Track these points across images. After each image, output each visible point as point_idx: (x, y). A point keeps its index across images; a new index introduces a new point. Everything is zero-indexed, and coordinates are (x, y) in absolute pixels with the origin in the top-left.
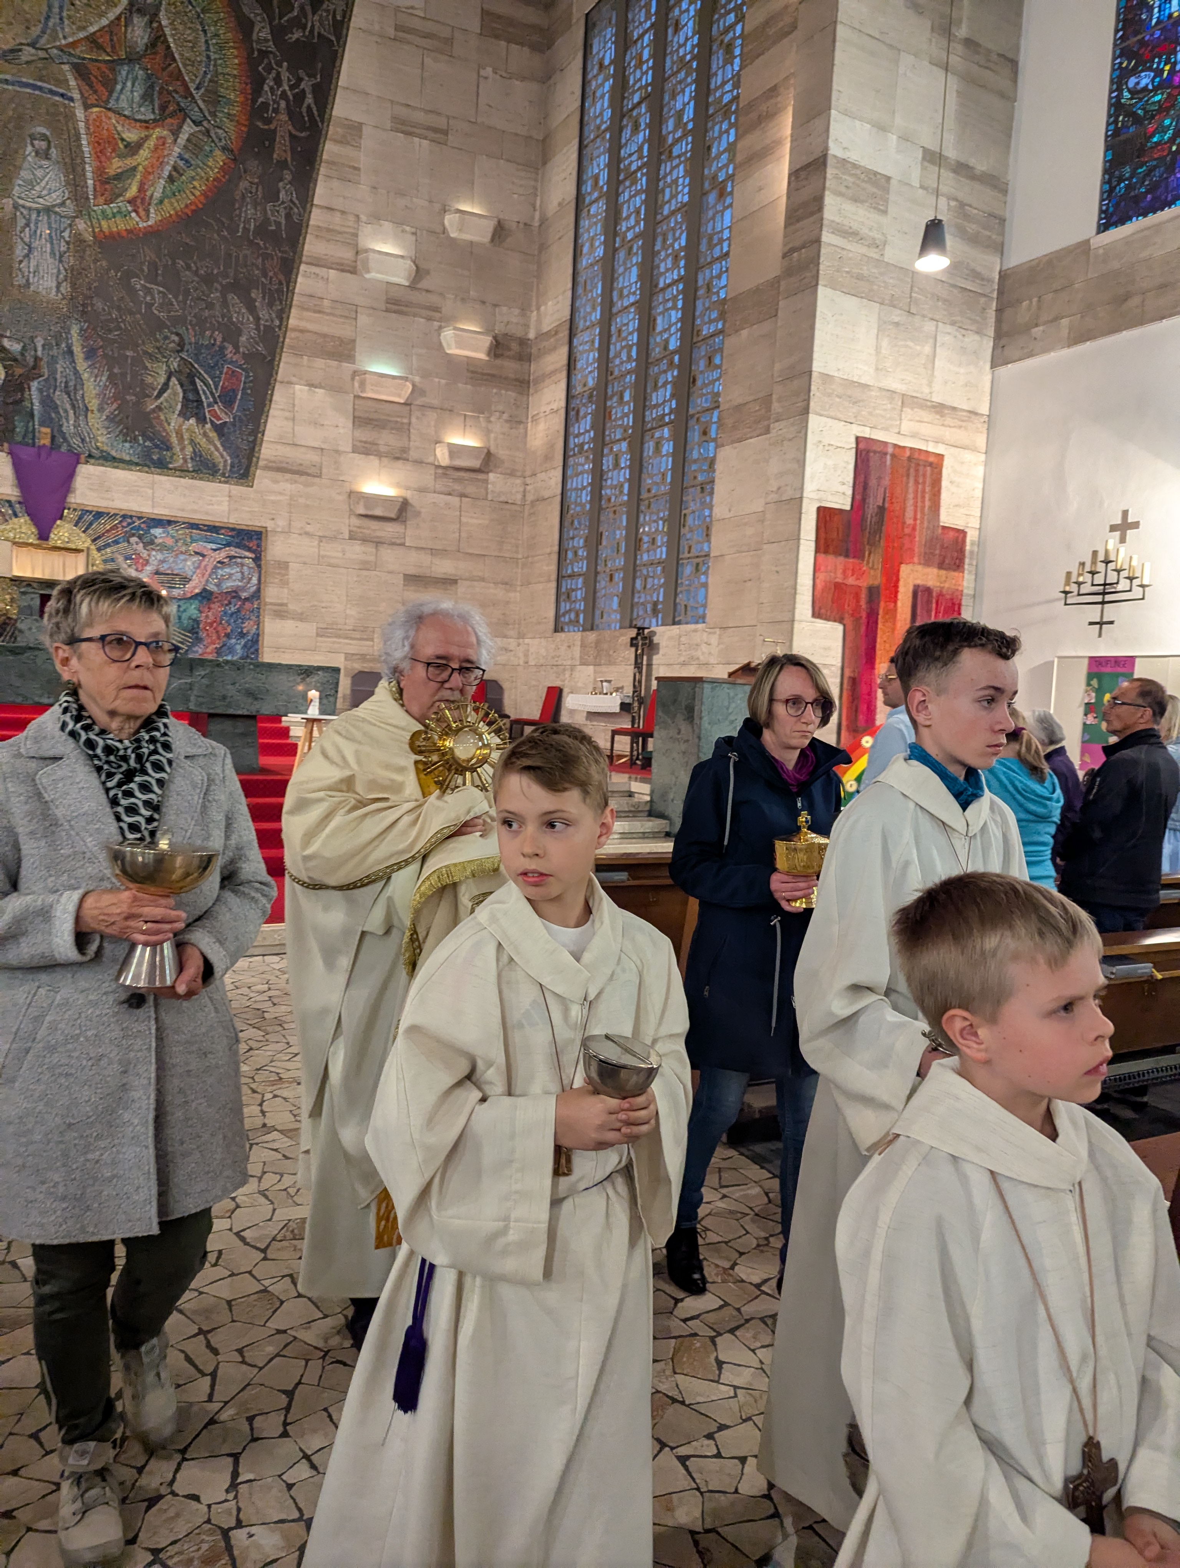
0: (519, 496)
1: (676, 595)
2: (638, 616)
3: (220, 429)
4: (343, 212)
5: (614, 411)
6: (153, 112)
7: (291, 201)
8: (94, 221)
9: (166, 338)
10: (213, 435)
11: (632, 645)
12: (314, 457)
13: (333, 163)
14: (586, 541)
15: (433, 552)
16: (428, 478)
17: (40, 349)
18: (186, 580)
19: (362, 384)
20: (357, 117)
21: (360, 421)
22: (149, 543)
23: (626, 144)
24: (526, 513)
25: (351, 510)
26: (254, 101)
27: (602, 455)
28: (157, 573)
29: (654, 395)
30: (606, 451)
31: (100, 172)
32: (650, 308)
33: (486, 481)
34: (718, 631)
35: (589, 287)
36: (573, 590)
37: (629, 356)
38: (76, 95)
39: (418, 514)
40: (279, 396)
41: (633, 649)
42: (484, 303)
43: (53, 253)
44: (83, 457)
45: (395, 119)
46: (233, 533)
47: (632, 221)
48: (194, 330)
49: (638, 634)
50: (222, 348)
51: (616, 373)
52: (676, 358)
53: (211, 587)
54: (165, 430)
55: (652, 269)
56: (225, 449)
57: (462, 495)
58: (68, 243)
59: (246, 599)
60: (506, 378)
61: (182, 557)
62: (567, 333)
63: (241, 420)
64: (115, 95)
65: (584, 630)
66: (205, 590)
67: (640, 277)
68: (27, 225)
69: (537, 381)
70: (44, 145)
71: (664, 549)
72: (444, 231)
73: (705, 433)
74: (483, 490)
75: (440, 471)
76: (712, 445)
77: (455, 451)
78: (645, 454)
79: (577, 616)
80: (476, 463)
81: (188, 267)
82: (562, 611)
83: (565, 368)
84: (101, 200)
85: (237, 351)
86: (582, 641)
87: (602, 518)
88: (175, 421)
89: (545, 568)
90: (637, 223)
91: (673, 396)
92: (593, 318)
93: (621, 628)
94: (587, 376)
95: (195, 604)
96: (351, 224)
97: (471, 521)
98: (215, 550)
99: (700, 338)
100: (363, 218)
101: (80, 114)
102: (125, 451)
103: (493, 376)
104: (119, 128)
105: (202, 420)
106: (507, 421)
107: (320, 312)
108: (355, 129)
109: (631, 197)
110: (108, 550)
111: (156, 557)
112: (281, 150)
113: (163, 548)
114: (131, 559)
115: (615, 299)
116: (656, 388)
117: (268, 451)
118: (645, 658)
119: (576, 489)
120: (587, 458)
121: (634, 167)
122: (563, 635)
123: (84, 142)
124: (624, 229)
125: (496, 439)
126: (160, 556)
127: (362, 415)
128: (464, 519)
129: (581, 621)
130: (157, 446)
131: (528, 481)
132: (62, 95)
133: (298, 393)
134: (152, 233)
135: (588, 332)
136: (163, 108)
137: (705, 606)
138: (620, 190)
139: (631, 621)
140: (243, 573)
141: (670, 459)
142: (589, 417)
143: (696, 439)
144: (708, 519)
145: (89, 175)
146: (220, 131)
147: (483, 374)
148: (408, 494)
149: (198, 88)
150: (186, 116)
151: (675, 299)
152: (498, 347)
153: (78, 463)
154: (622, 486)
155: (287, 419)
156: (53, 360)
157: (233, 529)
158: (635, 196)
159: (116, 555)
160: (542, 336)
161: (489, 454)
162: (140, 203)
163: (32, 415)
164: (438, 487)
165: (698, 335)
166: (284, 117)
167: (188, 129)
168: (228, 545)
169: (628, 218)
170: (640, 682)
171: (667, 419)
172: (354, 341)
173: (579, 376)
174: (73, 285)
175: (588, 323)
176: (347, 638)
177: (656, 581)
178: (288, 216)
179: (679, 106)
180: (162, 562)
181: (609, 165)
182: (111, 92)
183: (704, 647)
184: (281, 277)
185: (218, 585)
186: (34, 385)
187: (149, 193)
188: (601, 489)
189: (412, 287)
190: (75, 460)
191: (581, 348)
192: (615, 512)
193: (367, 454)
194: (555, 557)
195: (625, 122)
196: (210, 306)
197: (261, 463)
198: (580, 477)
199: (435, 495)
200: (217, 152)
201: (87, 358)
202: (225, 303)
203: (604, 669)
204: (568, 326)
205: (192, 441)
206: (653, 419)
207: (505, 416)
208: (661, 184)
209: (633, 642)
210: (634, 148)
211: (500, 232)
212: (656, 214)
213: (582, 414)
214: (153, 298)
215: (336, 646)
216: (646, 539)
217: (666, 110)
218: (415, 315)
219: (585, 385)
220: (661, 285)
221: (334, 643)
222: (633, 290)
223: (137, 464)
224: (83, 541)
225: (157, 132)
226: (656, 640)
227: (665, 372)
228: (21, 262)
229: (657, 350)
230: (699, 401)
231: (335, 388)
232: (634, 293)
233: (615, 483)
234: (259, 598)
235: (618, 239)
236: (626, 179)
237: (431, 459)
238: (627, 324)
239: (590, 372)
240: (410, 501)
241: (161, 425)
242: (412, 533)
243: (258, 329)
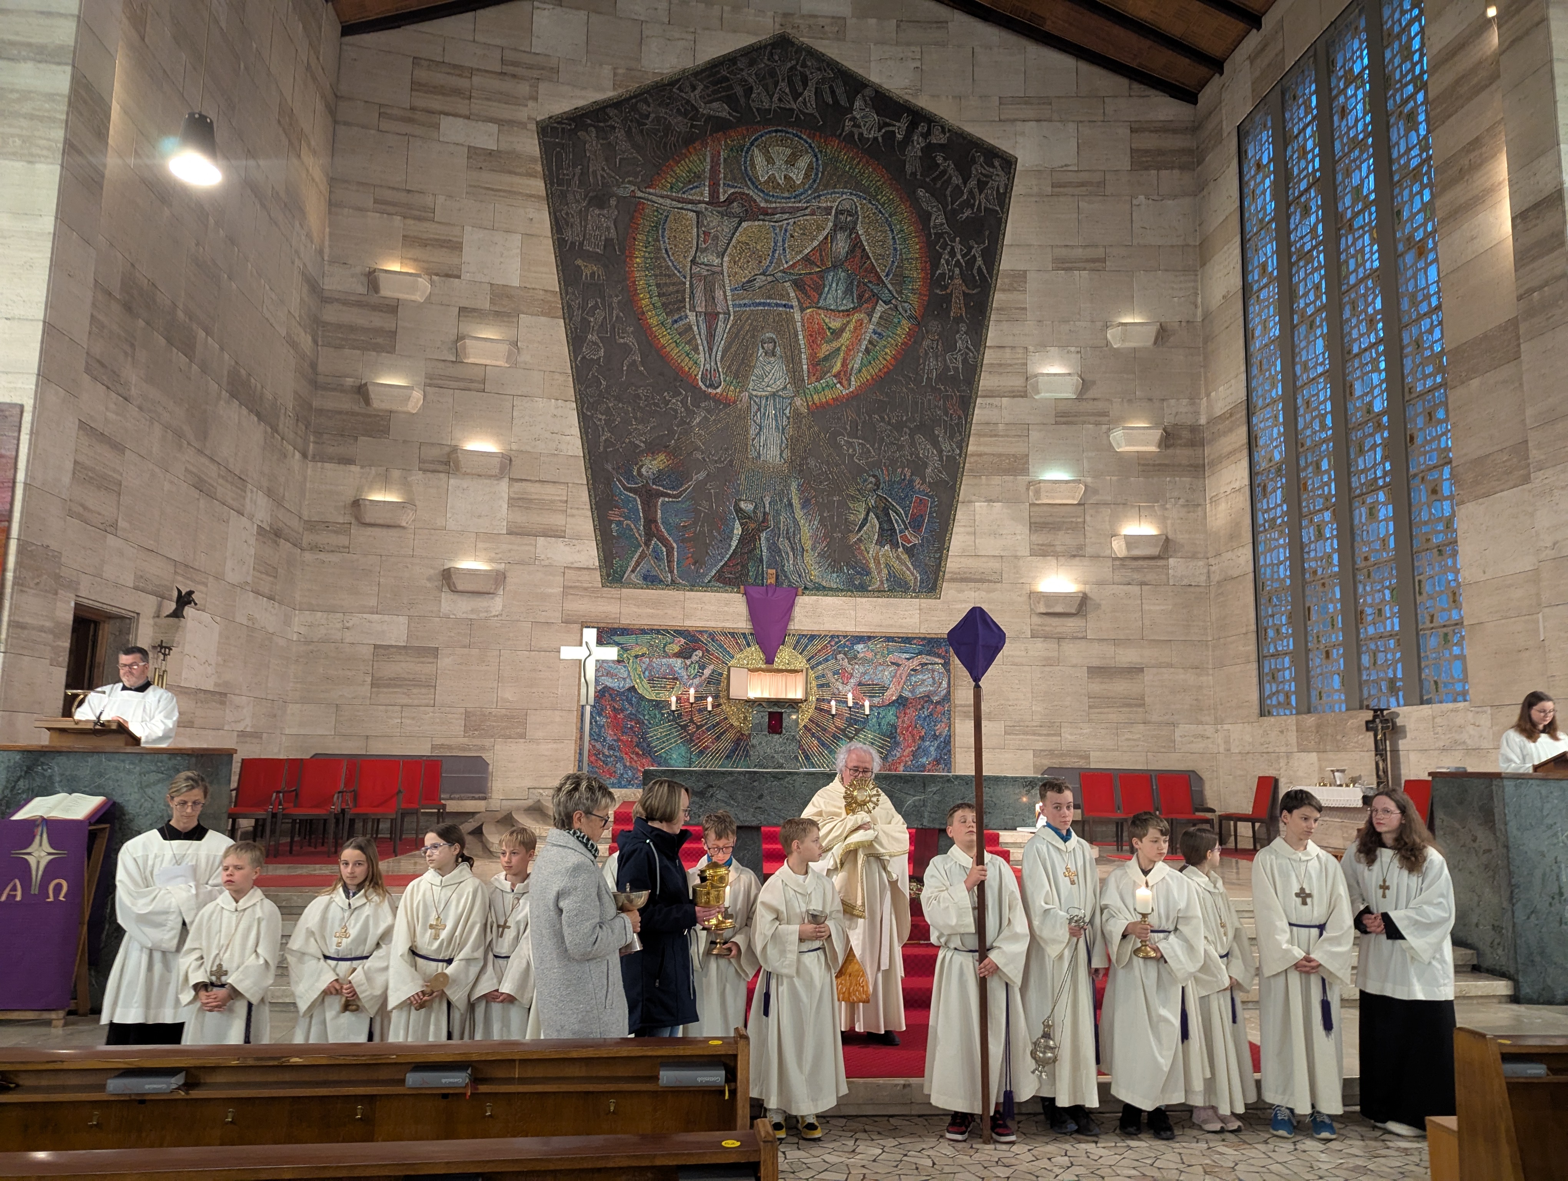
0: (1203, 578)
1: (1420, 669)
2: (1369, 695)
3: (909, 551)
4: (1013, 348)
5: (1310, 482)
6: (853, 302)
7: (967, 347)
8: (808, 397)
9: (865, 480)
10: (905, 557)
11: (1368, 729)
12: (995, 565)
13: (1002, 309)
14: (1289, 617)
15: (1116, 642)
16: (1105, 571)
17: (767, 506)
18: (884, 689)
19: (1037, 493)
20: (1021, 267)
21: (1036, 526)
22: (853, 658)
23: (1296, 228)
24: (1212, 596)
25: (1032, 610)
26: (933, 275)
27: (1301, 528)
28: (860, 684)
29: (1360, 461)
30: (1304, 523)
31: (812, 357)
32: (1344, 376)
33: (1167, 567)
34: (1489, 710)
35: (1265, 367)
36: (1279, 671)
37: (1323, 427)
38: (795, 303)
39: (1098, 606)
40: (961, 515)
41: (1371, 734)
42: (1150, 400)
43: (777, 427)
44: (800, 590)
45: (1055, 260)
46: (924, 642)
47: (1312, 296)
48: (888, 470)
49: (1375, 717)
50: (911, 481)
51: (1308, 443)
52: (1385, 419)
53: (907, 694)
54: (864, 558)
55: (1342, 338)
56: (915, 567)
57: (1142, 584)
58: (788, 418)
59: (938, 703)
60: (1180, 465)
61: (880, 668)
62: (1244, 412)
63: (928, 541)
64: (824, 295)
65: (1298, 713)
66: (900, 697)
67: (1327, 347)
68: (759, 409)
69: (1212, 464)
70: (771, 346)
71: (1396, 620)
72: (1108, 344)
73: (1434, 491)
74: (1164, 577)
75: (1117, 563)
76: (1446, 504)
77: (1132, 541)
78: (1356, 521)
79: (1287, 696)
80: (1155, 551)
81: (882, 419)
82: (1267, 693)
83: (1246, 446)
84: (813, 379)
85: (924, 482)
86: (1297, 724)
87: (1307, 592)
88: (873, 549)
89: (1241, 648)
90: (1318, 297)
91: (1385, 458)
92: (1274, 394)
93: (1347, 710)
94: (1272, 451)
95: (892, 710)
96: (1020, 356)
97: (1152, 608)
98: (908, 659)
99: (1413, 395)
100: (1031, 348)
101: (797, 316)
102: (833, 580)
103: (1166, 465)
104: (827, 320)
105: (895, 545)
106: (1183, 506)
107: (996, 436)
108: (1020, 277)
109: (1307, 275)
110: (820, 667)
111: (858, 669)
112: (957, 308)
113: (865, 661)
114: (838, 673)
115: (1298, 373)
116: (1361, 451)
117: (953, 564)
118: (1388, 743)
119: (1272, 565)
120: (1281, 533)
121: (1308, 247)
122: (1272, 719)
123: (801, 337)
124: (1302, 305)
125: (1173, 524)
126: (862, 669)
127: (1038, 520)
128: (1145, 607)
129: (1294, 703)
130: (858, 573)
131: (1212, 561)
132: (785, 306)
133: (977, 509)
134: (853, 396)
135: (1269, 409)
136: (860, 297)
137: (1465, 680)
138: (1294, 271)
139: (1361, 701)
140: (934, 679)
141: (1391, 524)
142: (1279, 492)
143: (1424, 499)
144: (1453, 584)
145: (804, 361)
146: (906, 305)
147: (1154, 465)
148: (1087, 589)
149: (887, 275)
150: (879, 298)
151: (1375, 362)
152: (1169, 438)
153: (796, 595)
154: (1330, 556)
155: (968, 533)
156: (778, 513)
157: (924, 639)
158: (1312, 273)
159: (827, 671)
160: (1214, 421)
161: (1167, 540)
162: (843, 376)
163: (761, 561)
164: (1117, 579)
165: (1410, 392)
166: (958, 281)
167: (880, 308)
168: (920, 653)
169: (1306, 294)
170: (1385, 772)
171: (1381, 482)
172: (1028, 455)
173: (1263, 453)
174: (793, 451)
175: (1268, 401)
176: (1034, 734)
177: (1389, 656)
178: (965, 361)
179: (1356, 181)
180: (864, 674)
181: (1278, 252)
182: (820, 295)
183: (1471, 730)
184: (960, 412)
185: (912, 692)
186: (763, 535)
187: (850, 367)
188: (1303, 562)
189: (1080, 398)
190: (793, 593)
191: (1262, 425)
192: (1323, 584)
193: (1044, 556)
194: (1253, 636)
195: (1292, 209)
196: (901, 448)
197: (946, 577)
198: (1275, 553)
199: (1115, 586)
200: (904, 322)
201: (803, 508)
202: (913, 444)
203: (1331, 755)
204: (1244, 406)
205: (887, 565)
206: (1362, 485)
207: (1182, 501)
208: (1343, 257)
209: (1369, 726)
210: (1306, 230)
211: (1163, 334)
212: (1340, 285)
213: (1269, 489)
214: (855, 450)
215: (1025, 743)
216: (1369, 611)
217: (1340, 189)
218: (1084, 423)
219: (1270, 460)
220: (1356, 350)
221: (1022, 740)
222: (1321, 360)
223: (842, 590)
224: (800, 662)
225: (857, 316)
226: (1399, 722)
227: (1372, 435)
228: (753, 439)
229: (1358, 415)
230: (1422, 459)
231: (1011, 500)
232: (1322, 364)
233: (1320, 555)
234: (949, 700)
235: (1296, 317)
236: (1299, 260)
237: (1108, 552)
238: (1317, 394)
239: (1276, 447)
240: (1089, 595)
241: (862, 554)
242: (1093, 626)
243: (941, 460)
